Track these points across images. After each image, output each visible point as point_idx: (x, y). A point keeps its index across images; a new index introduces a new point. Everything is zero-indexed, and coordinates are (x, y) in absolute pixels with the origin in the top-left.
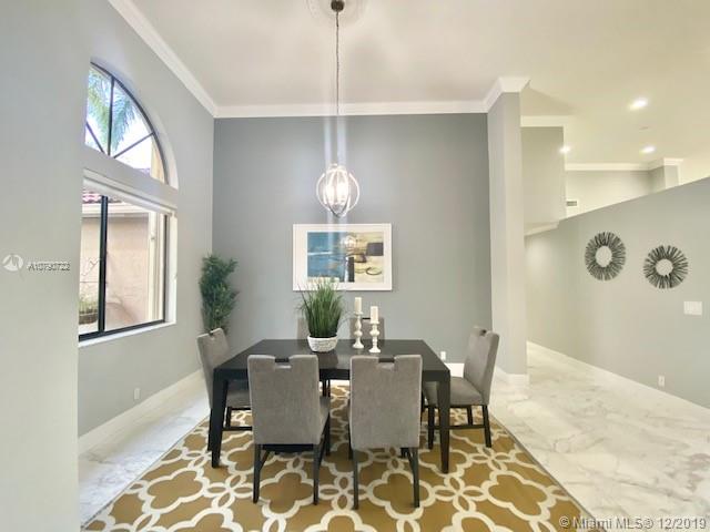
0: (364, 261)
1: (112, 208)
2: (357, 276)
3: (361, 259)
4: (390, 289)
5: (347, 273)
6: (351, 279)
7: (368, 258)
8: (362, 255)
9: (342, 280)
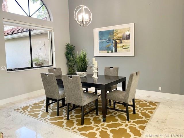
0: (121, 43)
1: (32, 32)
2: (118, 50)
3: (120, 42)
4: (134, 55)
5: (114, 48)
6: (116, 51)
7: (123, 41)
8: (120, 40)
9: (112, 52)
